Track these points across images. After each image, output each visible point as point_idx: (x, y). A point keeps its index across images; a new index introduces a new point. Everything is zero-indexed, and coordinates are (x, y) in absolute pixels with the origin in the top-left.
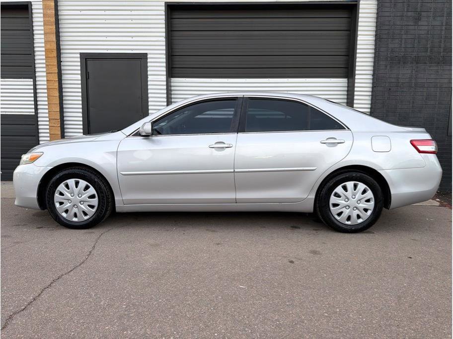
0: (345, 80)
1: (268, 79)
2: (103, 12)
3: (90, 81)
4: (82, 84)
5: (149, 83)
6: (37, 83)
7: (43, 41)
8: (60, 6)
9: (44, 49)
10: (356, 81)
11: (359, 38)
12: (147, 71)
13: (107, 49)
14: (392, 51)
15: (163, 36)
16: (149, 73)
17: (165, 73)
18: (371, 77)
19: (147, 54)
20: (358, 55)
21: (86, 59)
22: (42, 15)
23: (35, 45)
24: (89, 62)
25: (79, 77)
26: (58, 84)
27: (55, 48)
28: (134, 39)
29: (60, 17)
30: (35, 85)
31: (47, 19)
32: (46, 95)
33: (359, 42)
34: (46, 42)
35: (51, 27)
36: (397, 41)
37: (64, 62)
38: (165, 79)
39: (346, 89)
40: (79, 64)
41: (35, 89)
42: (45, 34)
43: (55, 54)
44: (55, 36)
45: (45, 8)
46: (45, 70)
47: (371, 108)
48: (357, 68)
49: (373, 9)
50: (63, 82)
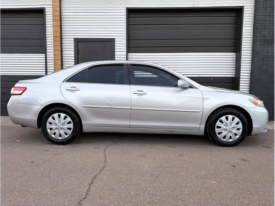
0: (234, 54)
1: (187, 53)
2: (88, 14)
3: (79, 55)
4: (75, 57)
5: (116, 56)
6: (47, 56)
7: (52, 31)
8: (63, 10)
9: (52, 36)
10: (242, 54)
11: (244, 28)
12: (115, 49)
13: (91, 36)
14: (264, 36)
15: (124, 28)
16: (116, 50)
17: (125, 50)
18: (251, 52)
19: (115, 38)
20: (243, 39)
21: (78, 41)
22: (52, 16)
23: (47, 33)
24: (79, 44)
25: (73, 53)
26: (60, 57)
27: (60, 35)
28: (107, 29)
29: (62, 17)
30: (46, 57)
31: (55, 18)
32: (53, 63)
33: (243, 31)
34: (54, 32)
35: (57, 23)
36: (267, 30)
37: (64, 43)
38: (126, 54)
39: (235, 59)
40: (73, 45)
41: (46, 60)
42: (54, 27)
43: (59, 39)
44: (59, 28)
45: (54, 11)
46: (53, 48)
47: (251, 71)
48: (243, 46)
49: (252, 11)
50: (63, 55)
